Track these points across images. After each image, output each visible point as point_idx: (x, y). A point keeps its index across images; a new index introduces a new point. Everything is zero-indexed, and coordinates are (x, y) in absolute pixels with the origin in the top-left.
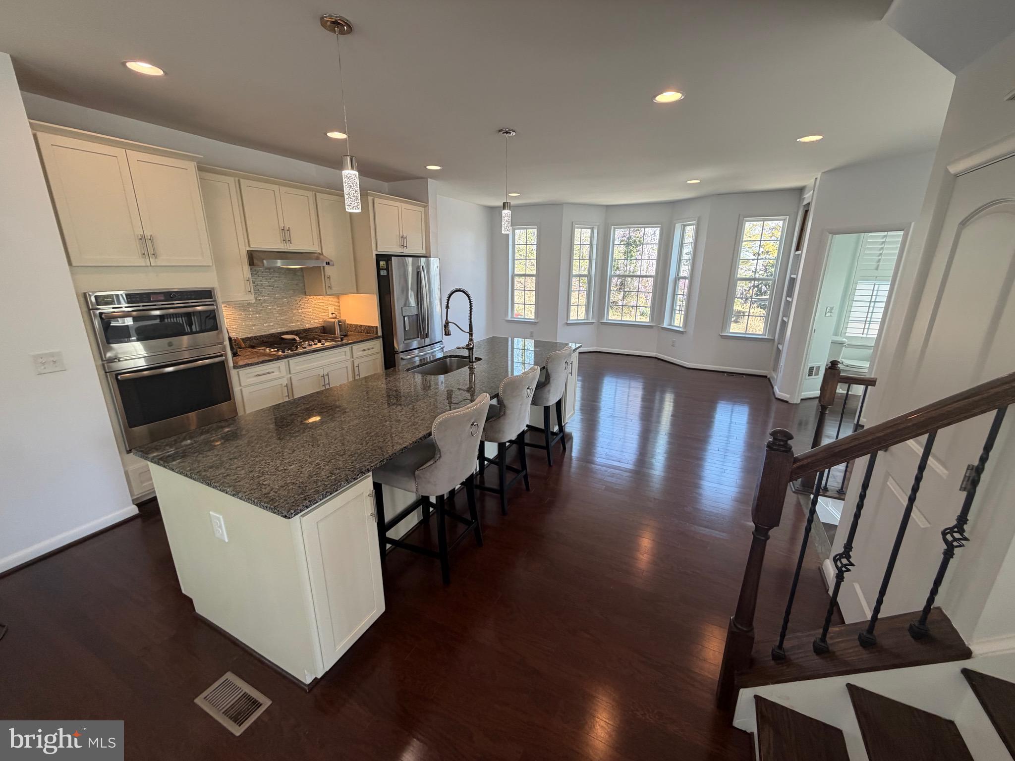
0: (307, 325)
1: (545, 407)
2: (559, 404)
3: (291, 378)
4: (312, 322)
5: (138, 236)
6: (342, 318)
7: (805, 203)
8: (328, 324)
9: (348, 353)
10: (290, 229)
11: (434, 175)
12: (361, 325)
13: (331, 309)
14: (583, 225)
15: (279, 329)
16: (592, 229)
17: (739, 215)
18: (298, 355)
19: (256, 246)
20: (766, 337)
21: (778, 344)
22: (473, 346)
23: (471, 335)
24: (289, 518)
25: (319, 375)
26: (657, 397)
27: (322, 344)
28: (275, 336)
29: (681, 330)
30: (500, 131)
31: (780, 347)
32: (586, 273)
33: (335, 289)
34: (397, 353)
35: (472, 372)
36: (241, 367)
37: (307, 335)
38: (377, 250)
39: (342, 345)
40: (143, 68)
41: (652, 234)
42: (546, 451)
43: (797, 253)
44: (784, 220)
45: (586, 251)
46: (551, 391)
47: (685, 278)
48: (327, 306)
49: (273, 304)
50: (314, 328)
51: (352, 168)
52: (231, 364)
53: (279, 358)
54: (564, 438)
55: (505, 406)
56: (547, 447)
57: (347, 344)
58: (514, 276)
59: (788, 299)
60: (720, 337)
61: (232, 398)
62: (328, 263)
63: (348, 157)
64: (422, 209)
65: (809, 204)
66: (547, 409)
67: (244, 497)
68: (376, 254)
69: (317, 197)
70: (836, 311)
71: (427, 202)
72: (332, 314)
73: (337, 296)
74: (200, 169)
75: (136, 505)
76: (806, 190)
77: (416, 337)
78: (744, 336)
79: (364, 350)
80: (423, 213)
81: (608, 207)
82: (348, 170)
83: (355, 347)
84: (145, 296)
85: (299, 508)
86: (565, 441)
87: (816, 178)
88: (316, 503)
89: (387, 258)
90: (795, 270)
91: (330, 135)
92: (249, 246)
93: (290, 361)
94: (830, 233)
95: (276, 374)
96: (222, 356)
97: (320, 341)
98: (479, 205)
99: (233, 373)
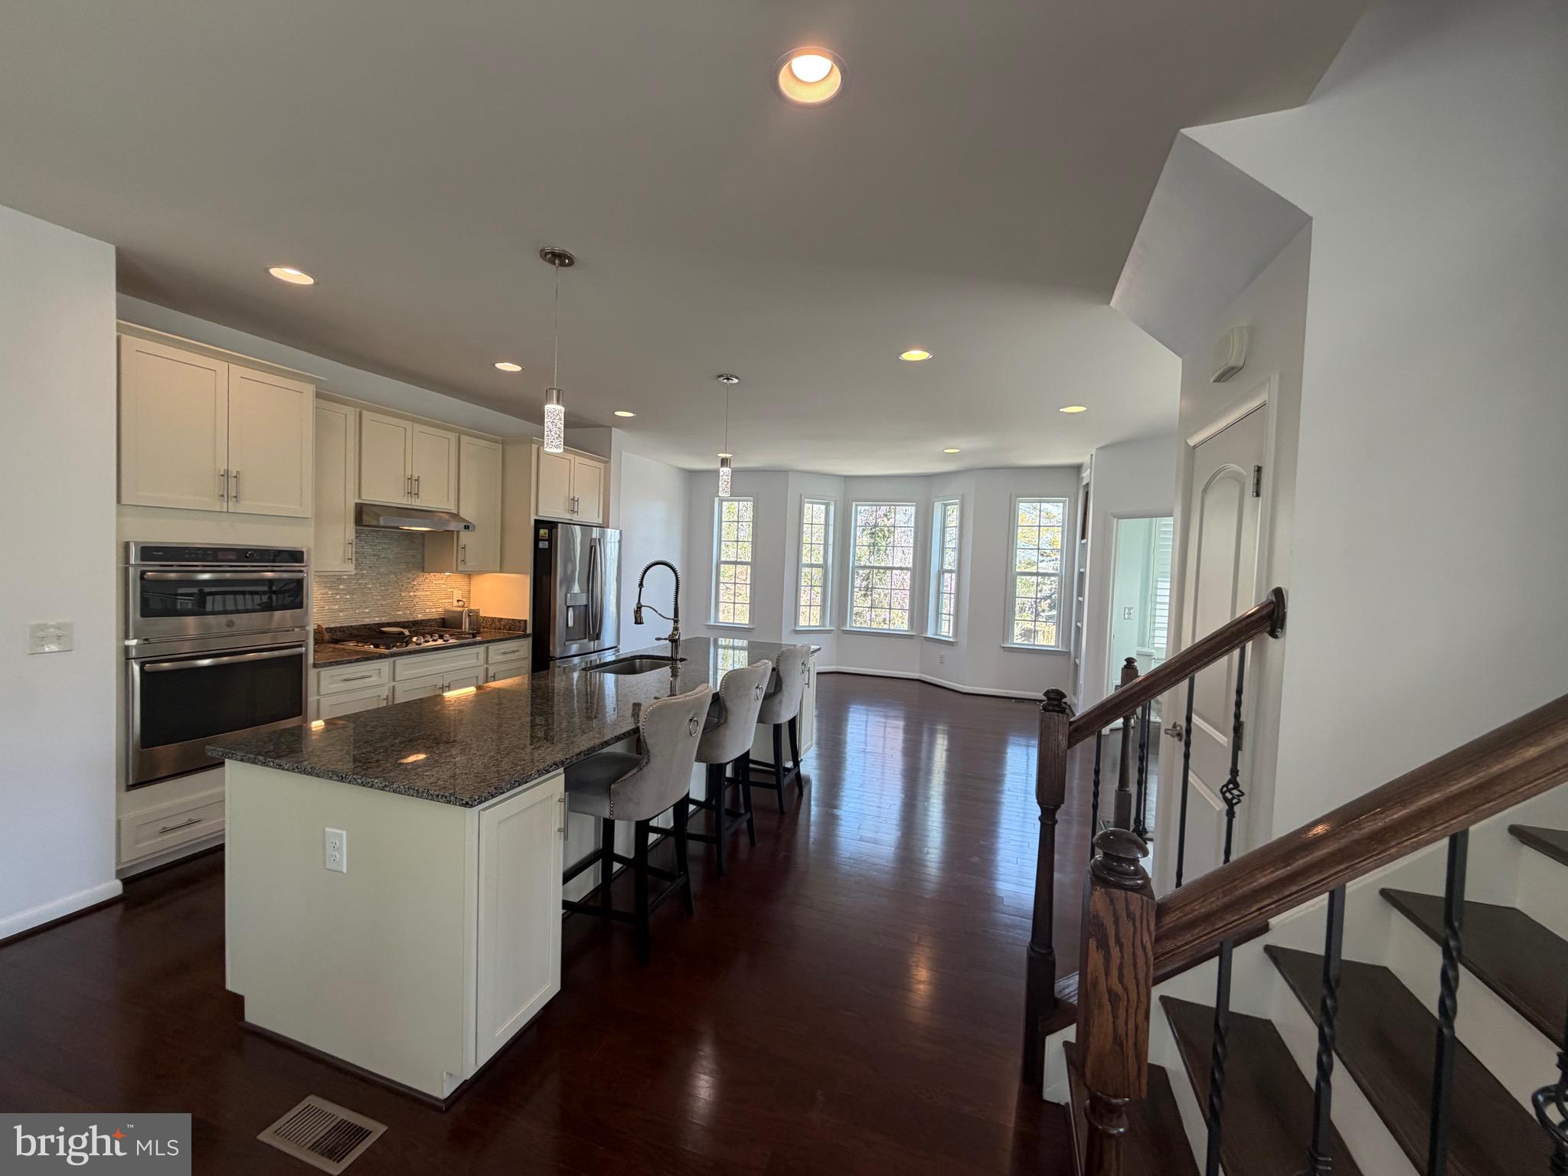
0: (419, 616)
1: (774, 725)
2: (792, 723)
3: (394, 687)
4: (427, 610)
5: (219, 471)
6: (472, 607)
7: (1084, 483)
8: (451, 614)
9: (482, 656)
10: (421, 479)
11: (622, 423)
12: (501, 619)
13: (458, 594)
14: (816, 499)
15: (377, 619)
16: (827, 505)
17: (1011, 495)
18: (410, 653)
19: (370, 497)
20: (1060, 649)
21: (1075, 658)
22: (679, 638)
23: (676, 622)
24: (472, 806)
25: (436, 685)
26: (925, 738)
27: (444, 641)
28: (370, 628)
29: (950, 640)
30: (720, 376)
31: (1077, 661)
32: (821, 562)
33: (471, 564)
34: (553, 659)
35: (674, 675)
36: (325, 665)
37: (419, 627)
38: (537, 513)
39: (475, 644)
40: (291, 275)
41: (905, 515)
42: (776, 791)
43: (1084, 541)
44: (1064, 502)
45: (819, 531)
46: (784, 702)
47: (950, 571)
48: (451, 590)
49: (374, 581)
50: (429, 620)
51: (558, 402)
52: (311, 661)
53: (381, 656)
54: (800, 782)
55: (726, 710)
56: (778, 786)
57: (481, 643)
58: (719, 563)
59: (1081, 599)
60: (1002, 650)
61: (303, 712)
62: (467, 527)
63: (555, 391)
64: (601, 465)
65: (1087, 484)
66: (777, 728)
67: (402, 787)
68: (536, 521)
69: (462, 440)
70: (1136, 613)
71: (610, 457)
72: (458, 601)
73: (469, 575)
74: (319, 395)
75: (122, 880)
76: (1084, 469)
77: (582, 637)
78: (1032, 647)
79: (504, 653)
80: (602, 471)
81: (847, 478)
82: (553, 403)
83: (493, 647)
84: (210, 552)
85: (484, 795)
86: (803, 784)
87: (1092, 455)
88: (503, 793)
89: (552, 525)
90: (1082, 564)
91: (499, 366)
92: (360, 497)
93: (397, 662)
94: (1115, 517)
95: (374, 680)
96: (301, 646)
97: (441, 637)
98: (675, 467)
99: (311, 674)
